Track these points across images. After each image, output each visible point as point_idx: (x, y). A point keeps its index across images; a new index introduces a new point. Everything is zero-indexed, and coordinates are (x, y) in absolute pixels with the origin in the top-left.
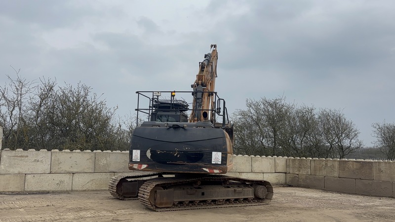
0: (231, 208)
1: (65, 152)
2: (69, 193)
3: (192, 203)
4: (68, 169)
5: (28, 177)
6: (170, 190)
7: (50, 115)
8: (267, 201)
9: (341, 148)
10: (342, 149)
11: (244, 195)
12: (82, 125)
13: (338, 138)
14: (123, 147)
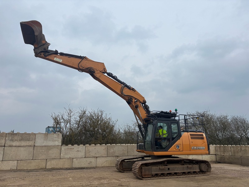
0: (187, 178)
1: (92, 146)
2: (95, 169)
3: (163, 175)
4: (94, 155)
5: (74, 160)
6: (150, 167)
7: (84, 126)
8: (208, 173)
9: (247, 138)
11: (193, 170)
12: (100, 131)
13: (244, 132)
14: (121, 142)
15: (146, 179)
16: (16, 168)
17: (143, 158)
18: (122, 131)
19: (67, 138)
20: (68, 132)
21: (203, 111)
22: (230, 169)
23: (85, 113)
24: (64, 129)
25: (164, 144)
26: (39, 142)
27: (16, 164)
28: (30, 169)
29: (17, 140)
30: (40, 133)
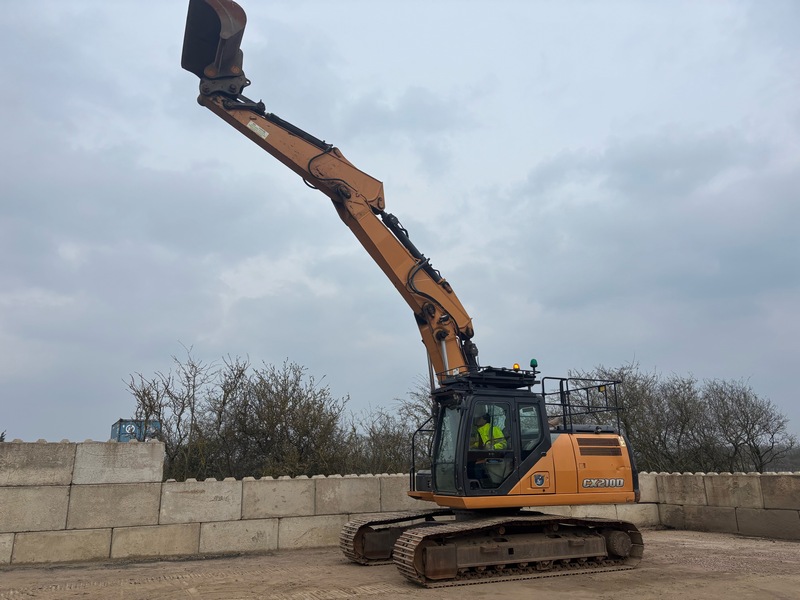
0: (568, 578)
1: (265, 481)
2: (273, 555)
3: (492, 570)
4: (271, 512)
5: (206, 527)
6: (451, 546)
7: (240, 417)
8: (635, 562)
9: (756, 450)
10: (758, 452)
11: (587, 552)
12: (291, 432)
13: (746, 432)
14: (360, 466)
15: (439, 584)
16: (8, 559)
17: (429, 518)
18: (363, 432)
19: (183, 455)
20: (185, 436)
21: (619, 367)
22: (701, 547)
23: (241, 373)
24: (174, 428)
25: (496, 471)
26: (89, 471)
27: (8, 546)
28: (57, 560)
29: (14, 467)
30: (90, 443)
